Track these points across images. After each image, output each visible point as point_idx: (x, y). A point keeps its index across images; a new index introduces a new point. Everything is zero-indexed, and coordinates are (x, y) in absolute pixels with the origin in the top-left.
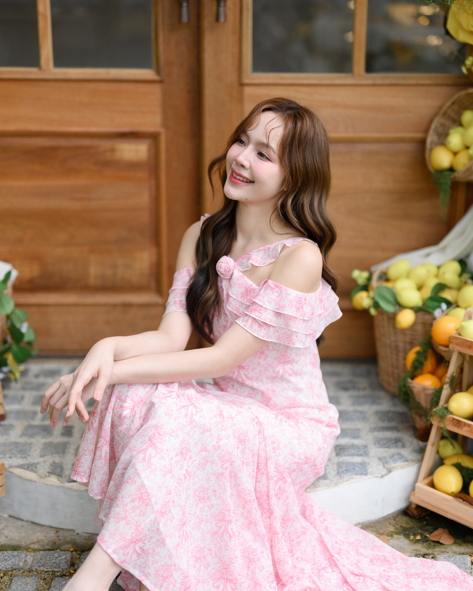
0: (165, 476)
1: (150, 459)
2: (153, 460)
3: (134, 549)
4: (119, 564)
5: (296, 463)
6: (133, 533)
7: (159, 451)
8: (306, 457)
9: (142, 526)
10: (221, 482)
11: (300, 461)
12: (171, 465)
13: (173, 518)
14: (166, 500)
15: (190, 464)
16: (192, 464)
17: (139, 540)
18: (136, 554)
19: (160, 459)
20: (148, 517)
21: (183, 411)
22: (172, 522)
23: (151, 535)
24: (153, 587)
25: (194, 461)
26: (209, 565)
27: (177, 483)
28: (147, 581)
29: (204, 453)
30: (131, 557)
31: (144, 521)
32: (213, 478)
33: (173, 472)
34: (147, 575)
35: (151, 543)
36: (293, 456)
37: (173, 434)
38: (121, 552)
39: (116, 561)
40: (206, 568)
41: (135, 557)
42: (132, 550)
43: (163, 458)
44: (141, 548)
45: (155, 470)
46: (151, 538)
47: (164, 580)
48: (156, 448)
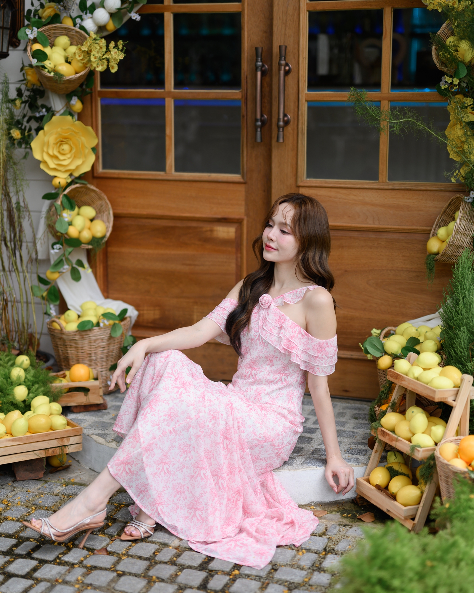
0: (153, 426)
1: (146, 414)
2: (148, 415)
3: (124, 469)
4: (113, 475)
5: (257, 440)
6: (124, 457)
7: (153, 410)
8: (264, 437)
9: (132, 454)
10: (198, 442)
11: (261, 439)
12: (159, 421)
13: (154, 455)
14: (151, 442)
15: (177, 425)
16: (179, 425)
17: (129, 463)
18: (125, 472)
19: (152, 415)
20: (137, 450)
21: (176, 390)
22: (153, 457)
23: (137, 462)
24: (133, 494)
25: (181, 424)
26: (186, 498)
27: (162, 434)
28: (130, 490)
29: (188, 420)
30: (122, 473)
31: (133, 451)
32: (193, 438)
33: (160, 426)
34: (130, 487)
35: (136, 467)
36: (256, 435)
37: (165, 402)
38: (115, 467)
39: (111, 472)
40: (184, 500)
41: (124, 474)
42: (122, 469)
43: (155, 415)
44: (129, 469)
45: (148, 421)
46: (137, 464)
47: (141, 492)
48: (151, 408)
